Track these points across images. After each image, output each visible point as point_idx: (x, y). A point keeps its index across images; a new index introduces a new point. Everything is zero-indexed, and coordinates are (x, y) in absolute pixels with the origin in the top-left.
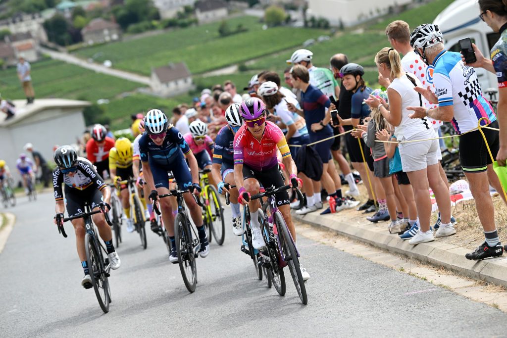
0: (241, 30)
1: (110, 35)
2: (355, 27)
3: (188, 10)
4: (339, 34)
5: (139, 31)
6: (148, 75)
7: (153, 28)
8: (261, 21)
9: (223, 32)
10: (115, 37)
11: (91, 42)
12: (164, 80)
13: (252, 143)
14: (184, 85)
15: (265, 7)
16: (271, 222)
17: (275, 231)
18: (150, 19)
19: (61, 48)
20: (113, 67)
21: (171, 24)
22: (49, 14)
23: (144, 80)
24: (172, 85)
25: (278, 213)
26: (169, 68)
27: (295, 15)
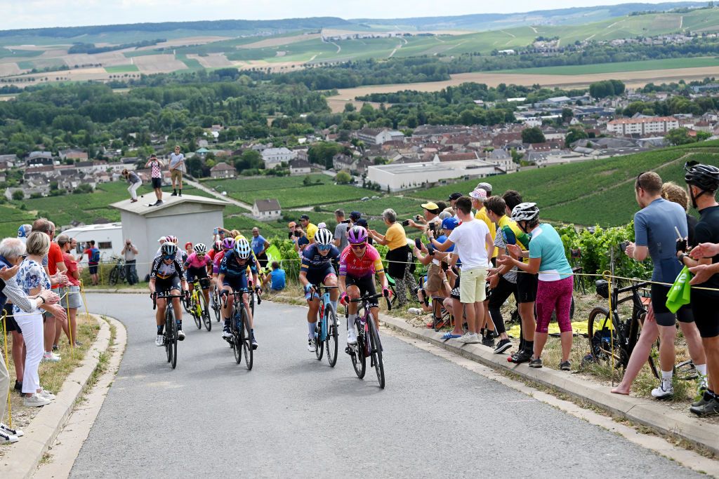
0: (318, 183)
1: (229, 175)
2: (398, 193)
3: (284, 165)
4: (387, 196)
5: (249, 174)
6: (251, 205)
7: (259, 173)
8: (334, 180)
9: (307, 183)
10: (232, 176)
11: (215, 178)
12: (262, 210)
13: (355, 261)
14: (275, 215)
15: (337, 171)
16: (363, 321)
17: (366, 328)
18: (257, 168)
19: (194, 179)
20: (228, 196)
21: (271, 173)
22: (190, 155)
23: (249, 208)
24: (267, 213)
25: (370, 315)
26: (267, 201)
27: (357, 178)
